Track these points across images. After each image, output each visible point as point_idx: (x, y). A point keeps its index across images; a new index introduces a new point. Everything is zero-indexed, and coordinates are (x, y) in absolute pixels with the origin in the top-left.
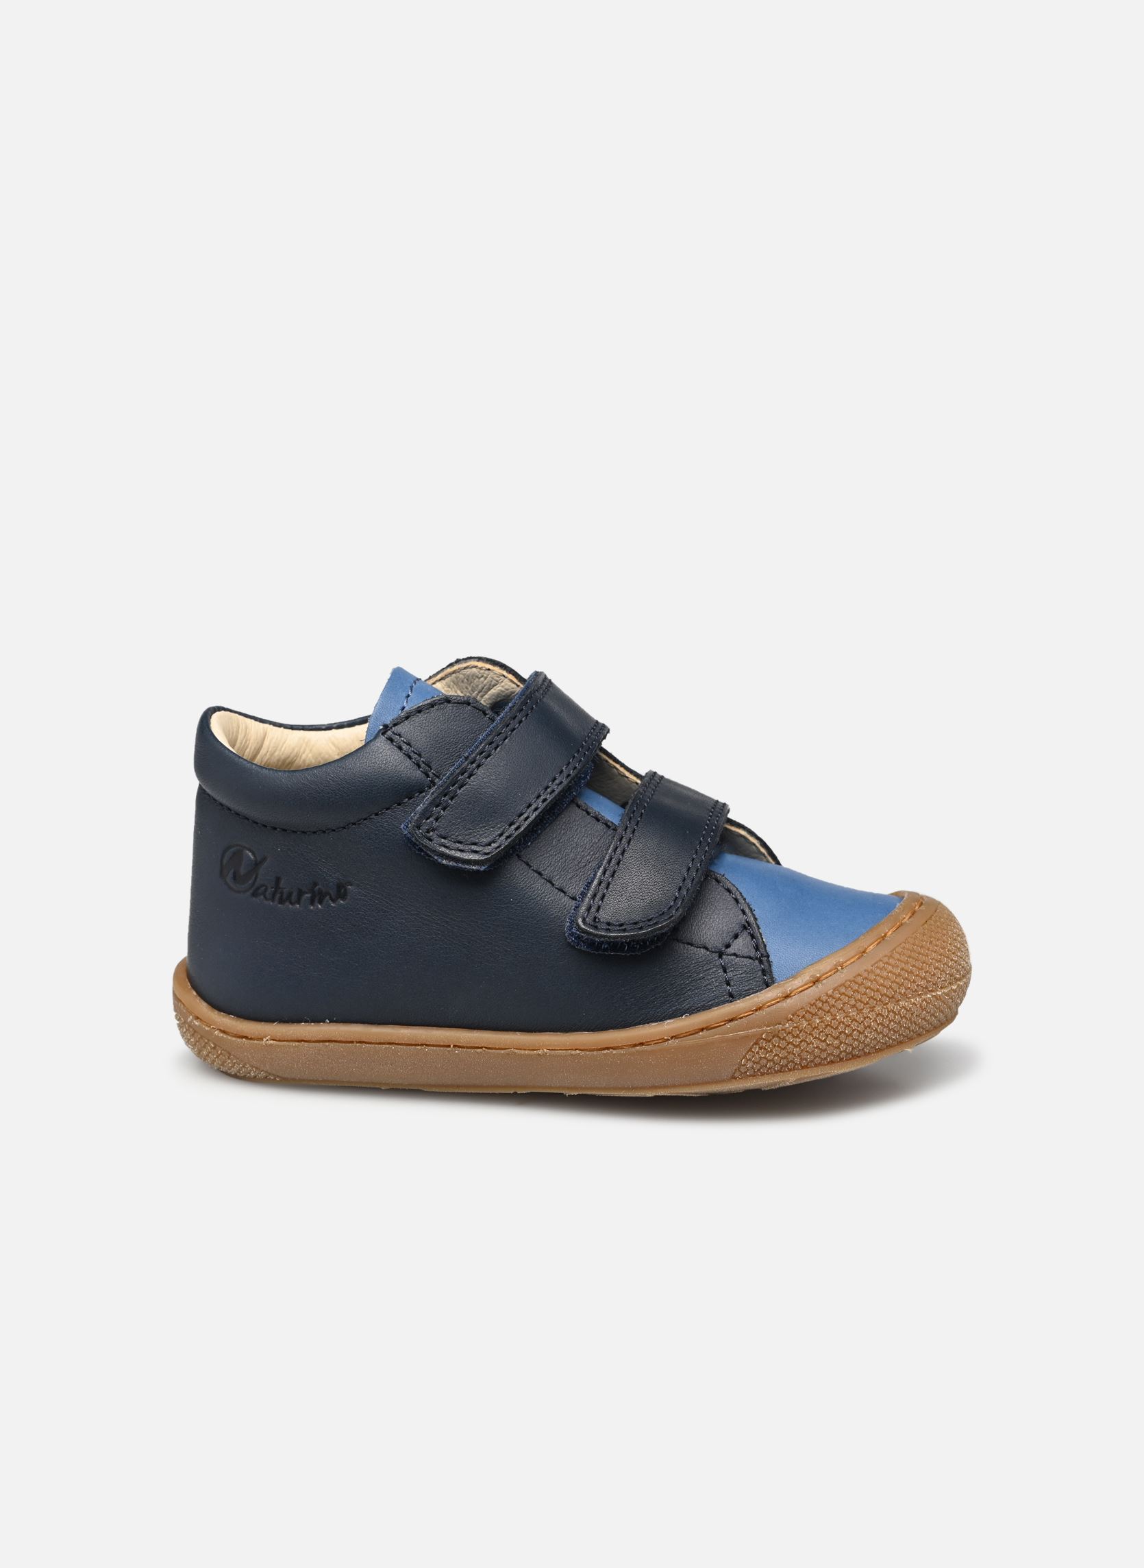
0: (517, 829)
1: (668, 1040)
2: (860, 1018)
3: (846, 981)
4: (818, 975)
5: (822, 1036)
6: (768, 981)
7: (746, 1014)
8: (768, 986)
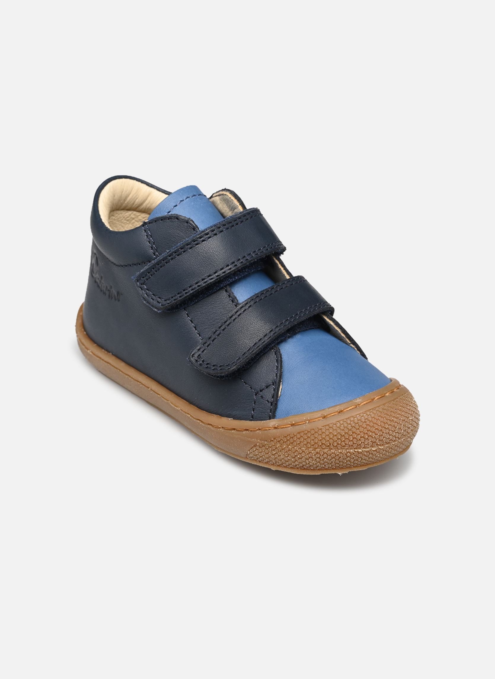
0: (180, 297)
1: (220, 428)
2: (307, 452)
3: (305, 431)
4: (294, 422)
5: (286, 454)
6: (272, 416)
7: (253, 430)
8: (270, 419)
